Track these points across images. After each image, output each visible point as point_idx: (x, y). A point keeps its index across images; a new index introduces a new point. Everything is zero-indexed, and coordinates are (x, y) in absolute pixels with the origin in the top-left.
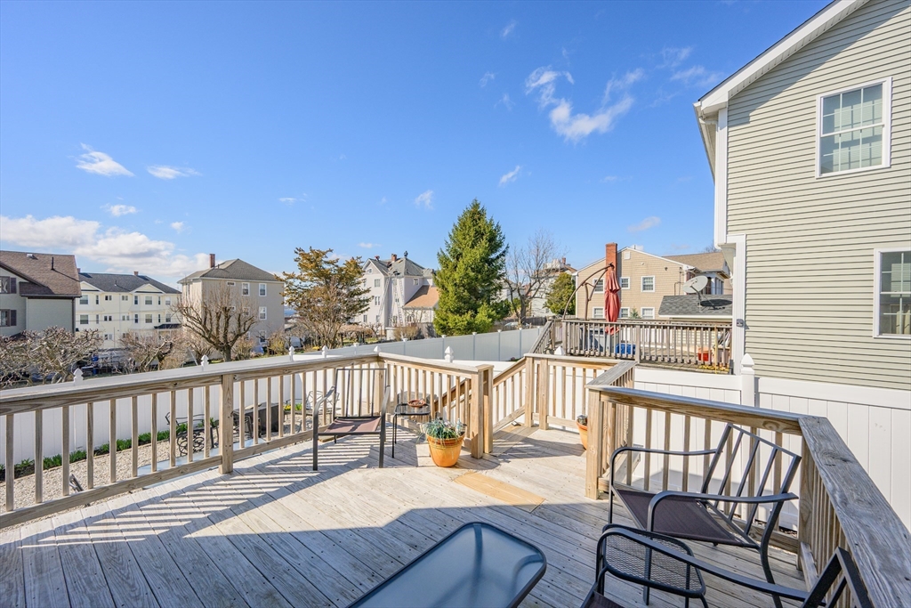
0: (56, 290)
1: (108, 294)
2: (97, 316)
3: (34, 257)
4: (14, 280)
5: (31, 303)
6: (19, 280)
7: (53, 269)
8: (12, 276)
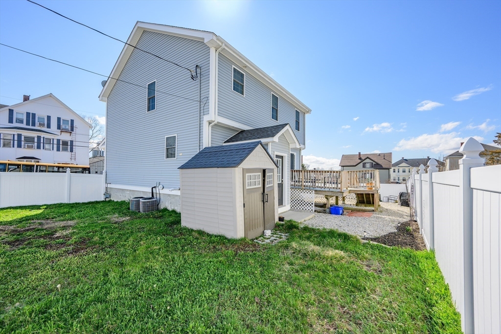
0: (384, 166)
1: (414, 168)
3: (379, 155)
4: (373, 163)
5: (377, 171)
6: (374, 163)
7: (384, 158)
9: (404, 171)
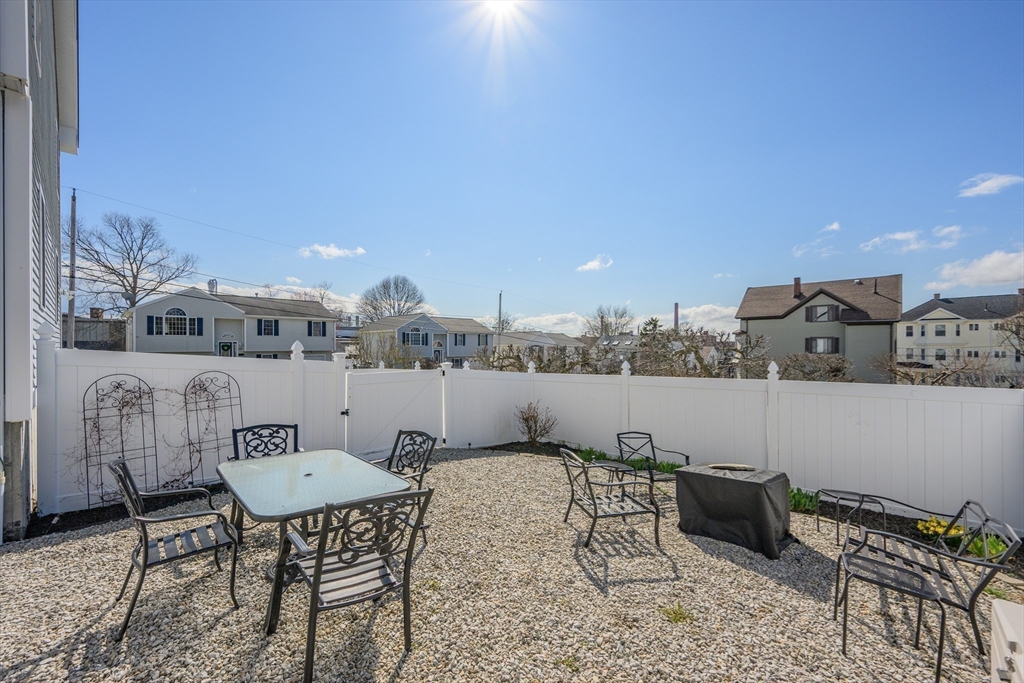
0: (873, 315)
1: (974, 322)
2: (958, 351)
3: (860, 283)
4: (837, 307)
5: (850, 330)
6: (842, 307)
7: (876, 293)
8: (837, 303)
9: (940, 333)
